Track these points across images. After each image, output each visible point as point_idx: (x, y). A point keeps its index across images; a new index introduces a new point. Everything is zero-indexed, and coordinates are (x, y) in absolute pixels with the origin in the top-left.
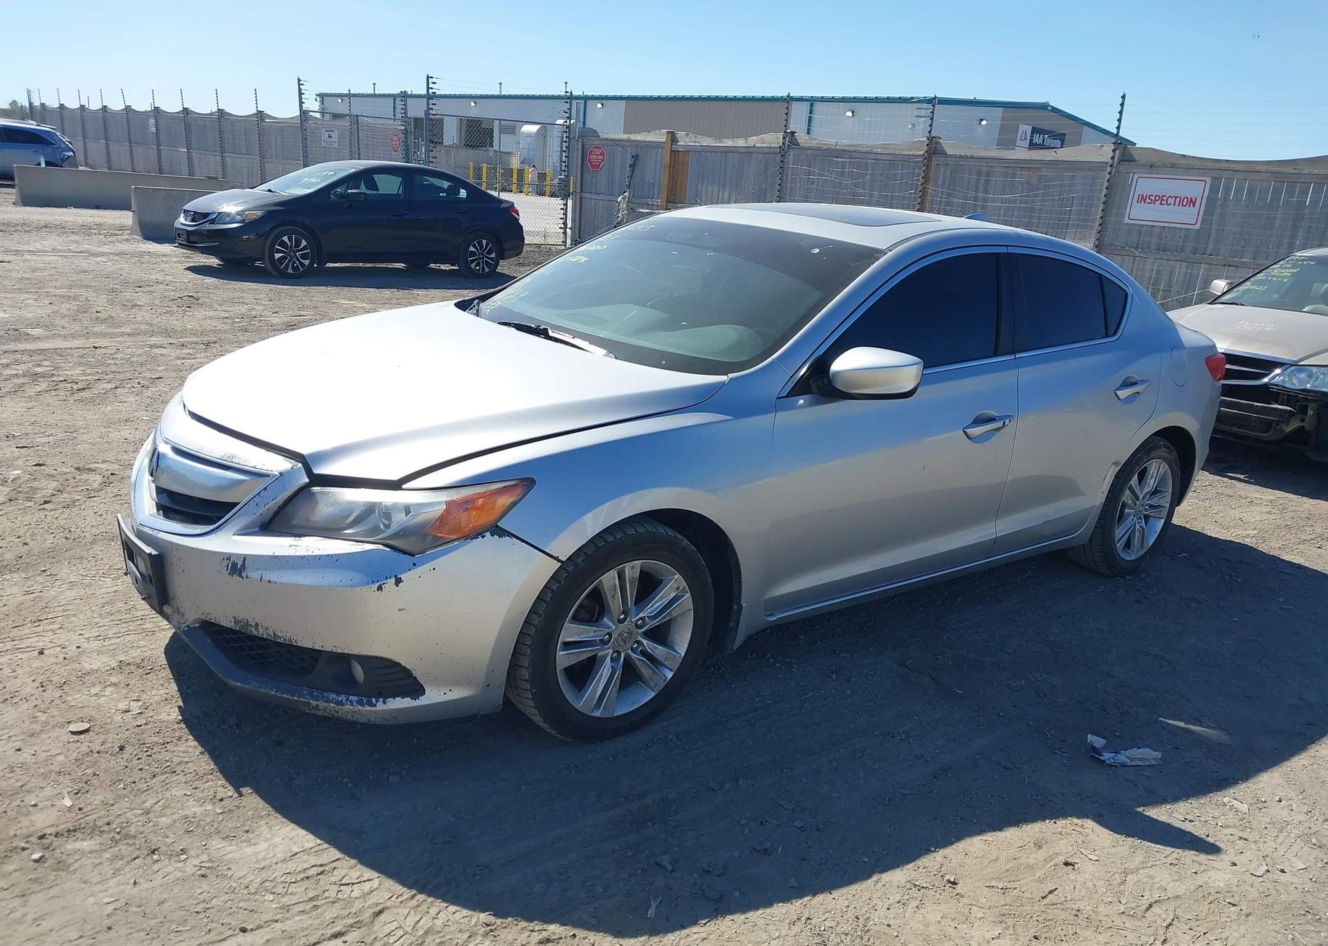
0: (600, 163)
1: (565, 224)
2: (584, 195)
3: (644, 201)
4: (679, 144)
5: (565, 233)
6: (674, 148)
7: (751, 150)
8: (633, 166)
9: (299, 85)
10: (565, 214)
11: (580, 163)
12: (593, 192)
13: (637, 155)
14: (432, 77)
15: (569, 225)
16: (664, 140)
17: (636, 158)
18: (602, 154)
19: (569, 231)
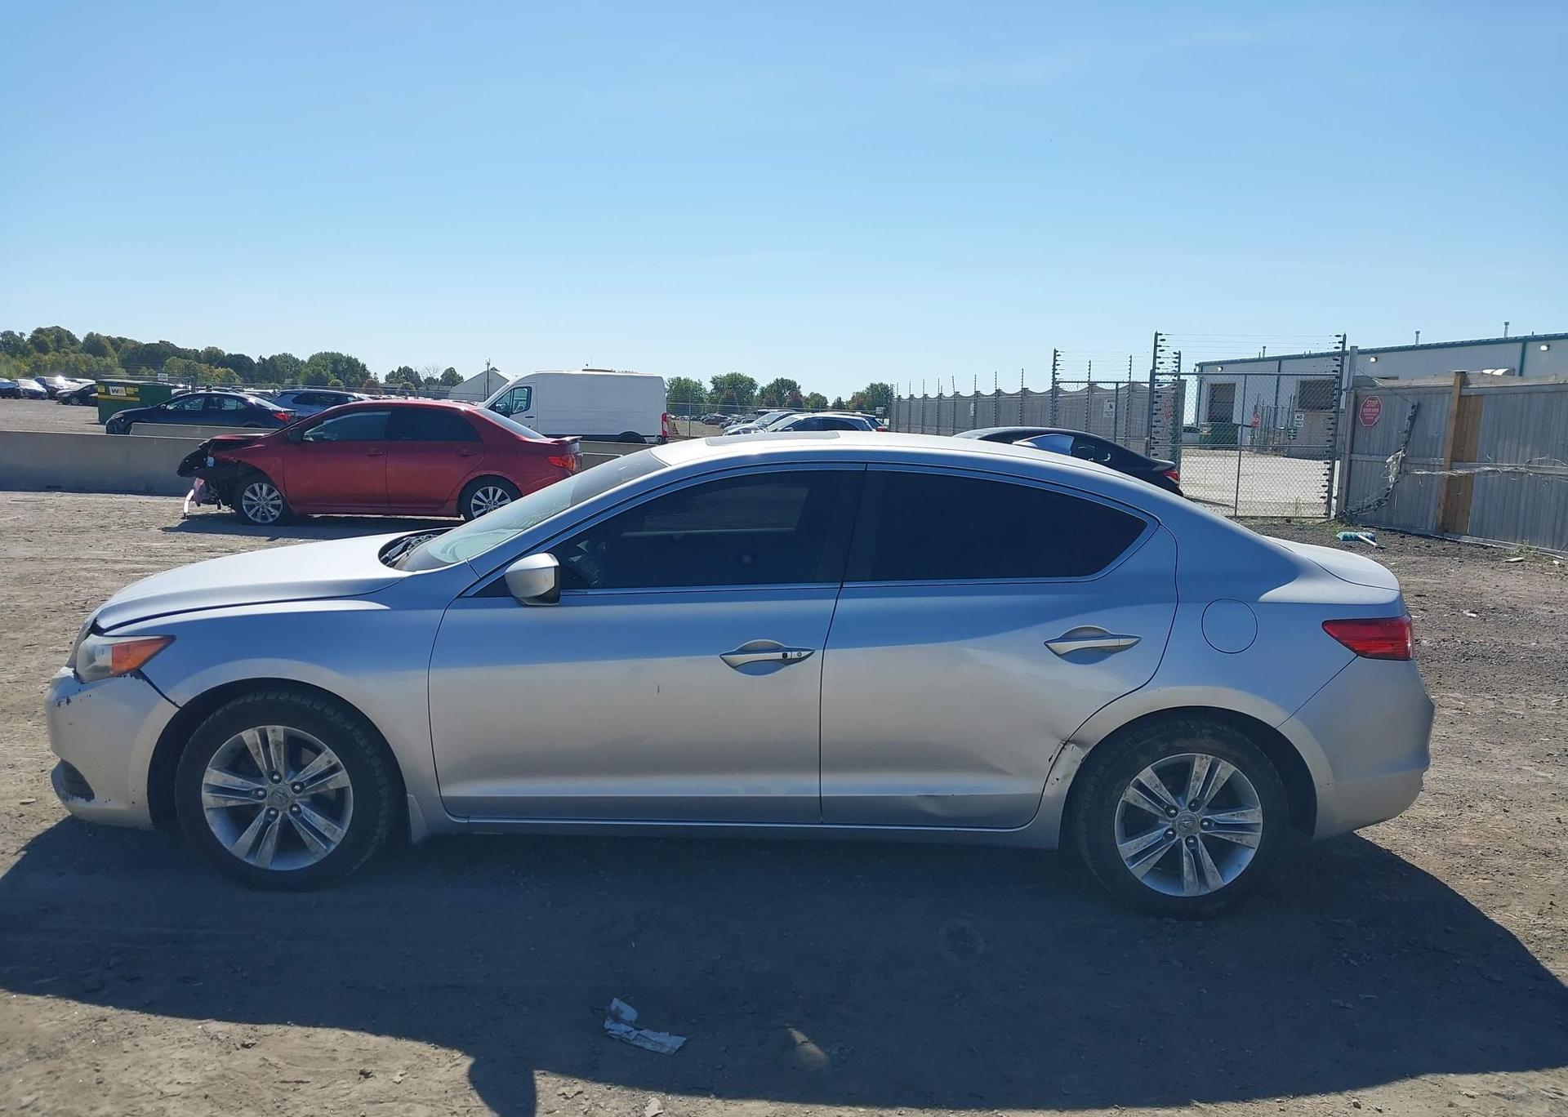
0: (1375, 417)
1: (1330, 492)
2: (1354, 457)
3: (1424, 460)
4: (1470, 386)
5: (1329, 503)
6: (1465, 392)
7: (1561, 388)
8: (1413, 419)
9: (1055, 356)
10: (1331, 481)
11: (1351, 417)
12: (1366, 452)
13: (1419, 404)
14: (1161, 334)
15: (1335, 494)
16: (1451, 383)
17: (1417, 408)
18: (1378, 406)
19: (1334, 501)
